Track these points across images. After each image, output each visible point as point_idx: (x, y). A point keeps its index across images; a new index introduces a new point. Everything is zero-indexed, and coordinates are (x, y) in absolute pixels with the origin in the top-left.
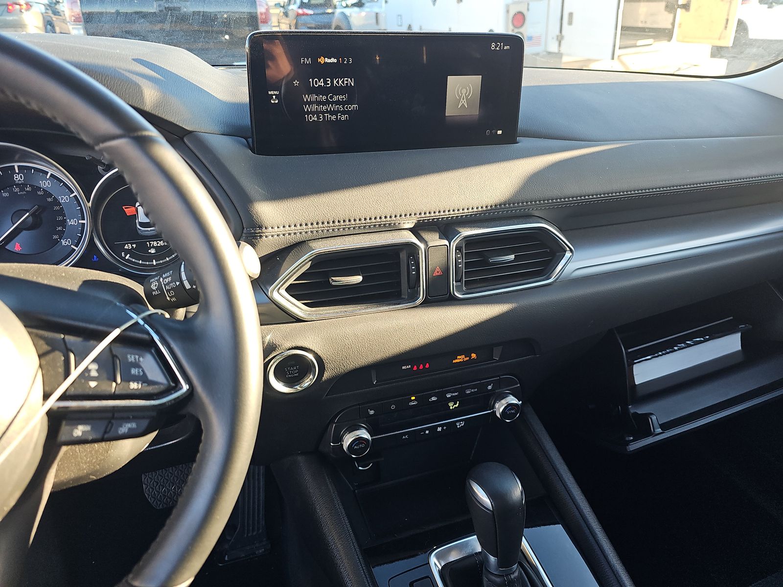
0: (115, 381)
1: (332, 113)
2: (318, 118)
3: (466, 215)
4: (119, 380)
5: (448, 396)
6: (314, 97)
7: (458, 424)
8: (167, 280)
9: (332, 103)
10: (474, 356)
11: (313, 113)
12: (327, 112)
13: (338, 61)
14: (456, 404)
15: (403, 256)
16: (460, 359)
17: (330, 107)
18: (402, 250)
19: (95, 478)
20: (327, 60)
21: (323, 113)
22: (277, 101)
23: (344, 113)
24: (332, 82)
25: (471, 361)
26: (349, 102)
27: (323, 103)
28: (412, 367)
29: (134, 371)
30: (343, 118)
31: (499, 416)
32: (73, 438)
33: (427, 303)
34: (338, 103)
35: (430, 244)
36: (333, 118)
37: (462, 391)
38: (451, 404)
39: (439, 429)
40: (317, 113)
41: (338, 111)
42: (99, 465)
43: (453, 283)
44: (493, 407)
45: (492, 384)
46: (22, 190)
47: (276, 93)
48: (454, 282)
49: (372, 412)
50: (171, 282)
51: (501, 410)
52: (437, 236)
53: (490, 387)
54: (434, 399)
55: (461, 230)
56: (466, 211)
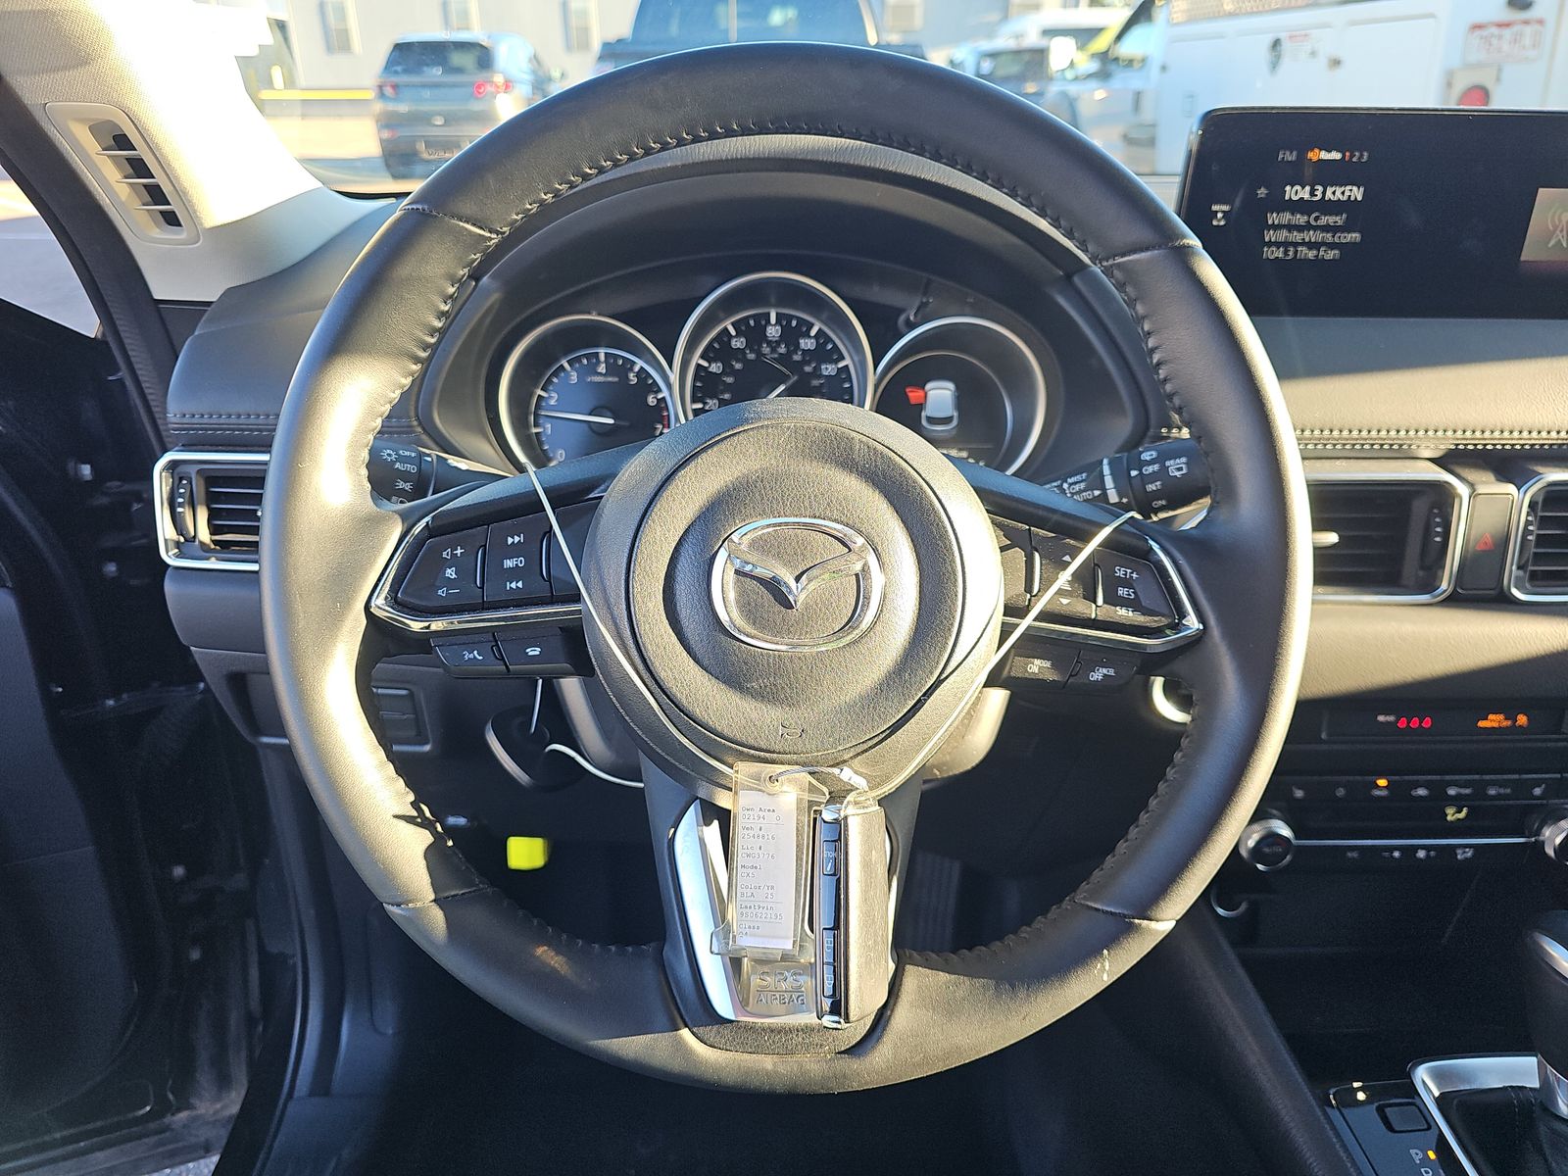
0: (1095, 602)
1: (1311, 245)
2: (1286, 253)
3: (1551, 445)
4: (1100, 600)
5: (1452, 792)
6: (1286, 217)
7: (1459, 851)
8: (1077, 488)
9: (1315, 228)
10: (1522, 720)
11: (1278, 245)
12: (1303, 243)
13: (1344, 156)
14: (1460, 812)
15: (1419, 507)
16: (1494, 721)
17: (1311, 236)
18: (1418, 493)
19: (938, 773)
20: (1324, 155)
21: (1295, 245)
22: (1222, 223)
23: (1332, 246)
24: (1324, 193)
25: (1514, 729)
26: (1346, 228)
27: (1300, 229)
28: (1397, 721)
29: (1121, 591)
30: (1331, 254)
31: (1550, 852)
32: (1027, 675)
33: (1454, 600)
34: (1326, 228)
35: (1481, 489)
36: (1311, 254)
37: (1480, 789)
38: (1450, 811)
39: (1421, 854)
40: (1286, 244)
41: (1323, 244)
42: (949, 753)
43: (1511, 569)
44: (1538, 833)
45: (1543, 786)
46: (773, 350)
47: (1226, 208)
48: (1514, 567)
49: (1299, 794)
50: (1085, 490)
51: (1558, 841)
52: (1490, 477)
53: (1537, 791)
54: (1422, 792)
55: (1540, 469)
56: (1554, 434)
